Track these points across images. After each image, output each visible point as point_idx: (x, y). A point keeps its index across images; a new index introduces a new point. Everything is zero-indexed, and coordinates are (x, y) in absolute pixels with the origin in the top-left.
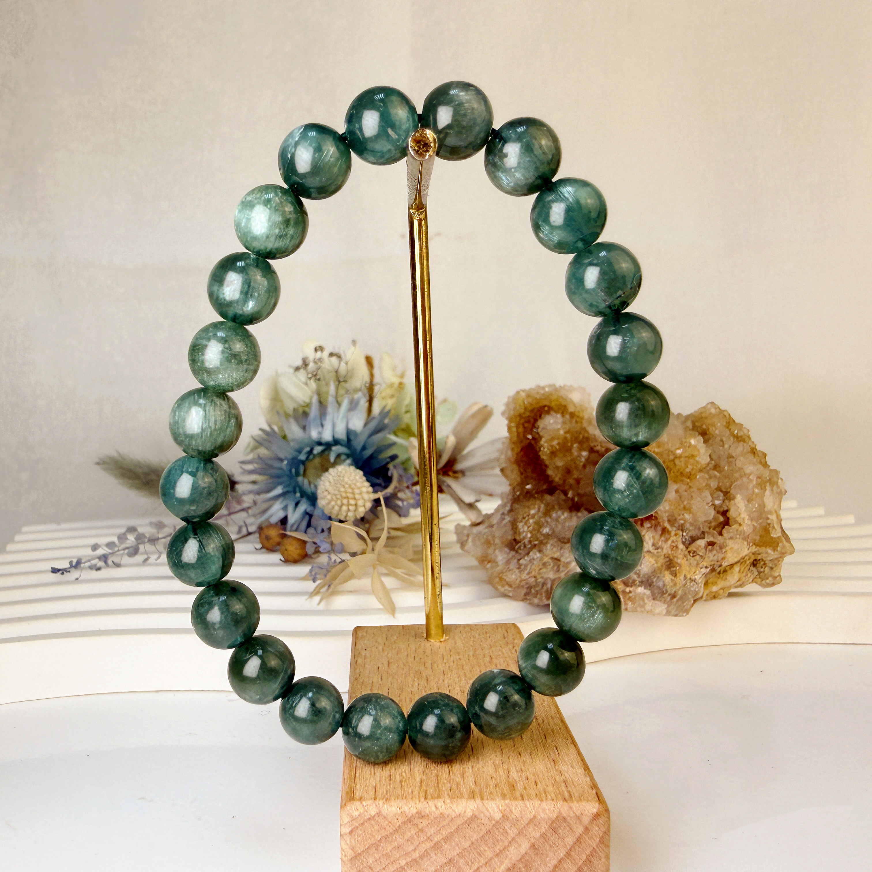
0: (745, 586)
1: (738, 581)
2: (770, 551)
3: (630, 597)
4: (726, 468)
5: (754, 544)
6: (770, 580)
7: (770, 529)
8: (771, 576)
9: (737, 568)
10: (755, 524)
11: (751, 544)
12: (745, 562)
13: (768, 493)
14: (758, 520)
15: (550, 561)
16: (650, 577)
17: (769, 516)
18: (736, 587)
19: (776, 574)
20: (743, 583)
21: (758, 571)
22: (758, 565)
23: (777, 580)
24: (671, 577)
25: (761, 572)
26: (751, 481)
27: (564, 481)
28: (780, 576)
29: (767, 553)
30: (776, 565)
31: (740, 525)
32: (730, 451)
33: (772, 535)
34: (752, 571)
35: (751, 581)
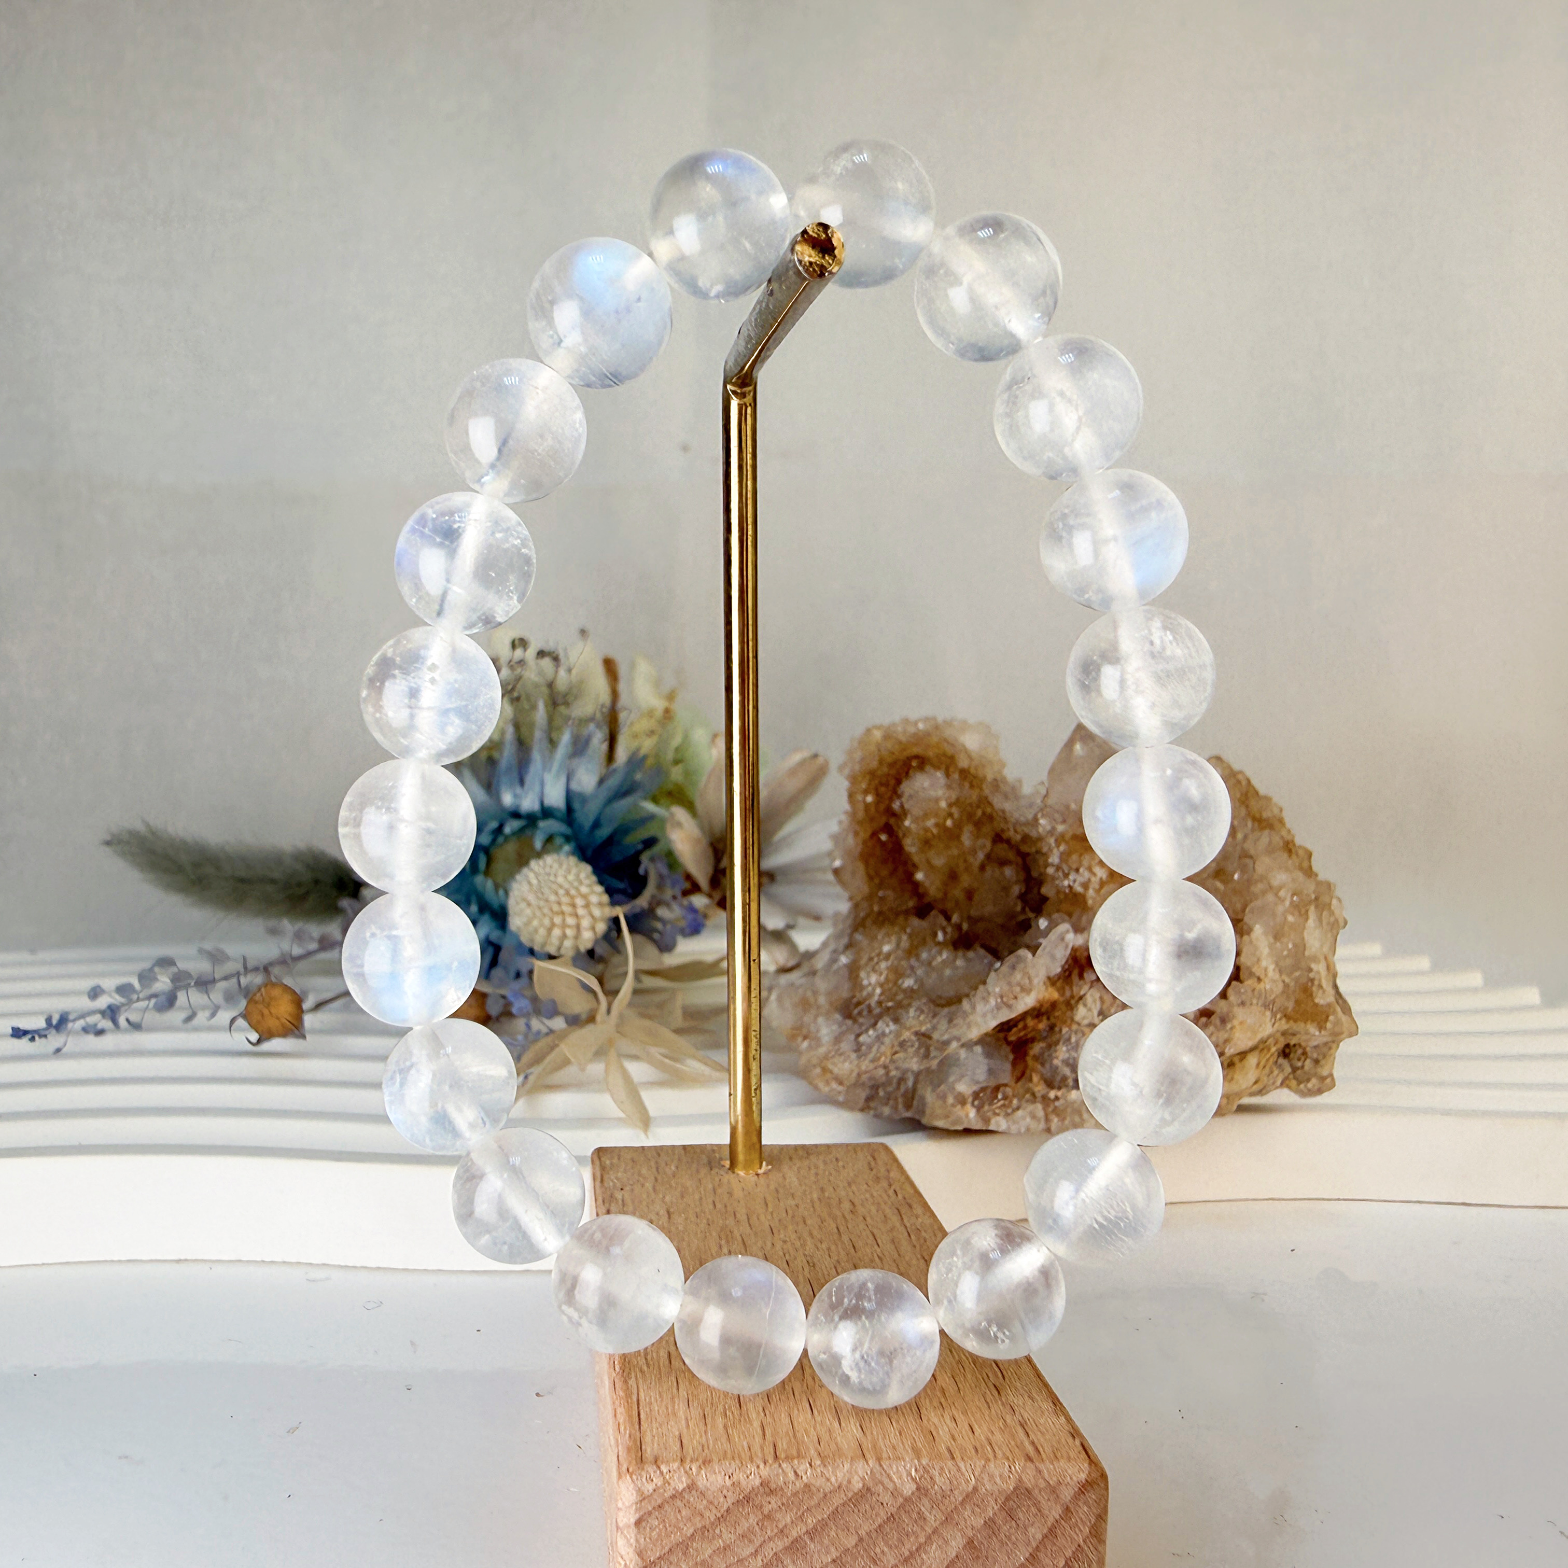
0: (1268, 1092)
1: (1256, 1083)
2: (1312, 1029)
3: (1056, 1107)
4: (1236, 876)
5: (1285, 1016)
6: (1313, 1083)
7: (1314, 989)
8: (1315, 1075)
9: (1252, 1060)
10: (1287, 980)
11: (1278, 1016)
12: (1269, 1050)
13: (1311, 923)
14: (1292, 973)
15: (913, 1038)
17: (1313, 966)
18: (1252, 1094)
19: (1325, 1073)
20: (1264, 1087)
21: (1291, 1066)
22: (1292, 1055)
23: (1326, 1084)
25: (1298, 1069)
26: (1282, 901)
27: (946, 894)
28: (1331, 1075)
29: (1307, 1033)
30: (1324, 1056)
31: (1259, 979)
32: (1246, 846)
33: (1317, 1001)
34: (1280, 1065)
35: (1279, 1082)
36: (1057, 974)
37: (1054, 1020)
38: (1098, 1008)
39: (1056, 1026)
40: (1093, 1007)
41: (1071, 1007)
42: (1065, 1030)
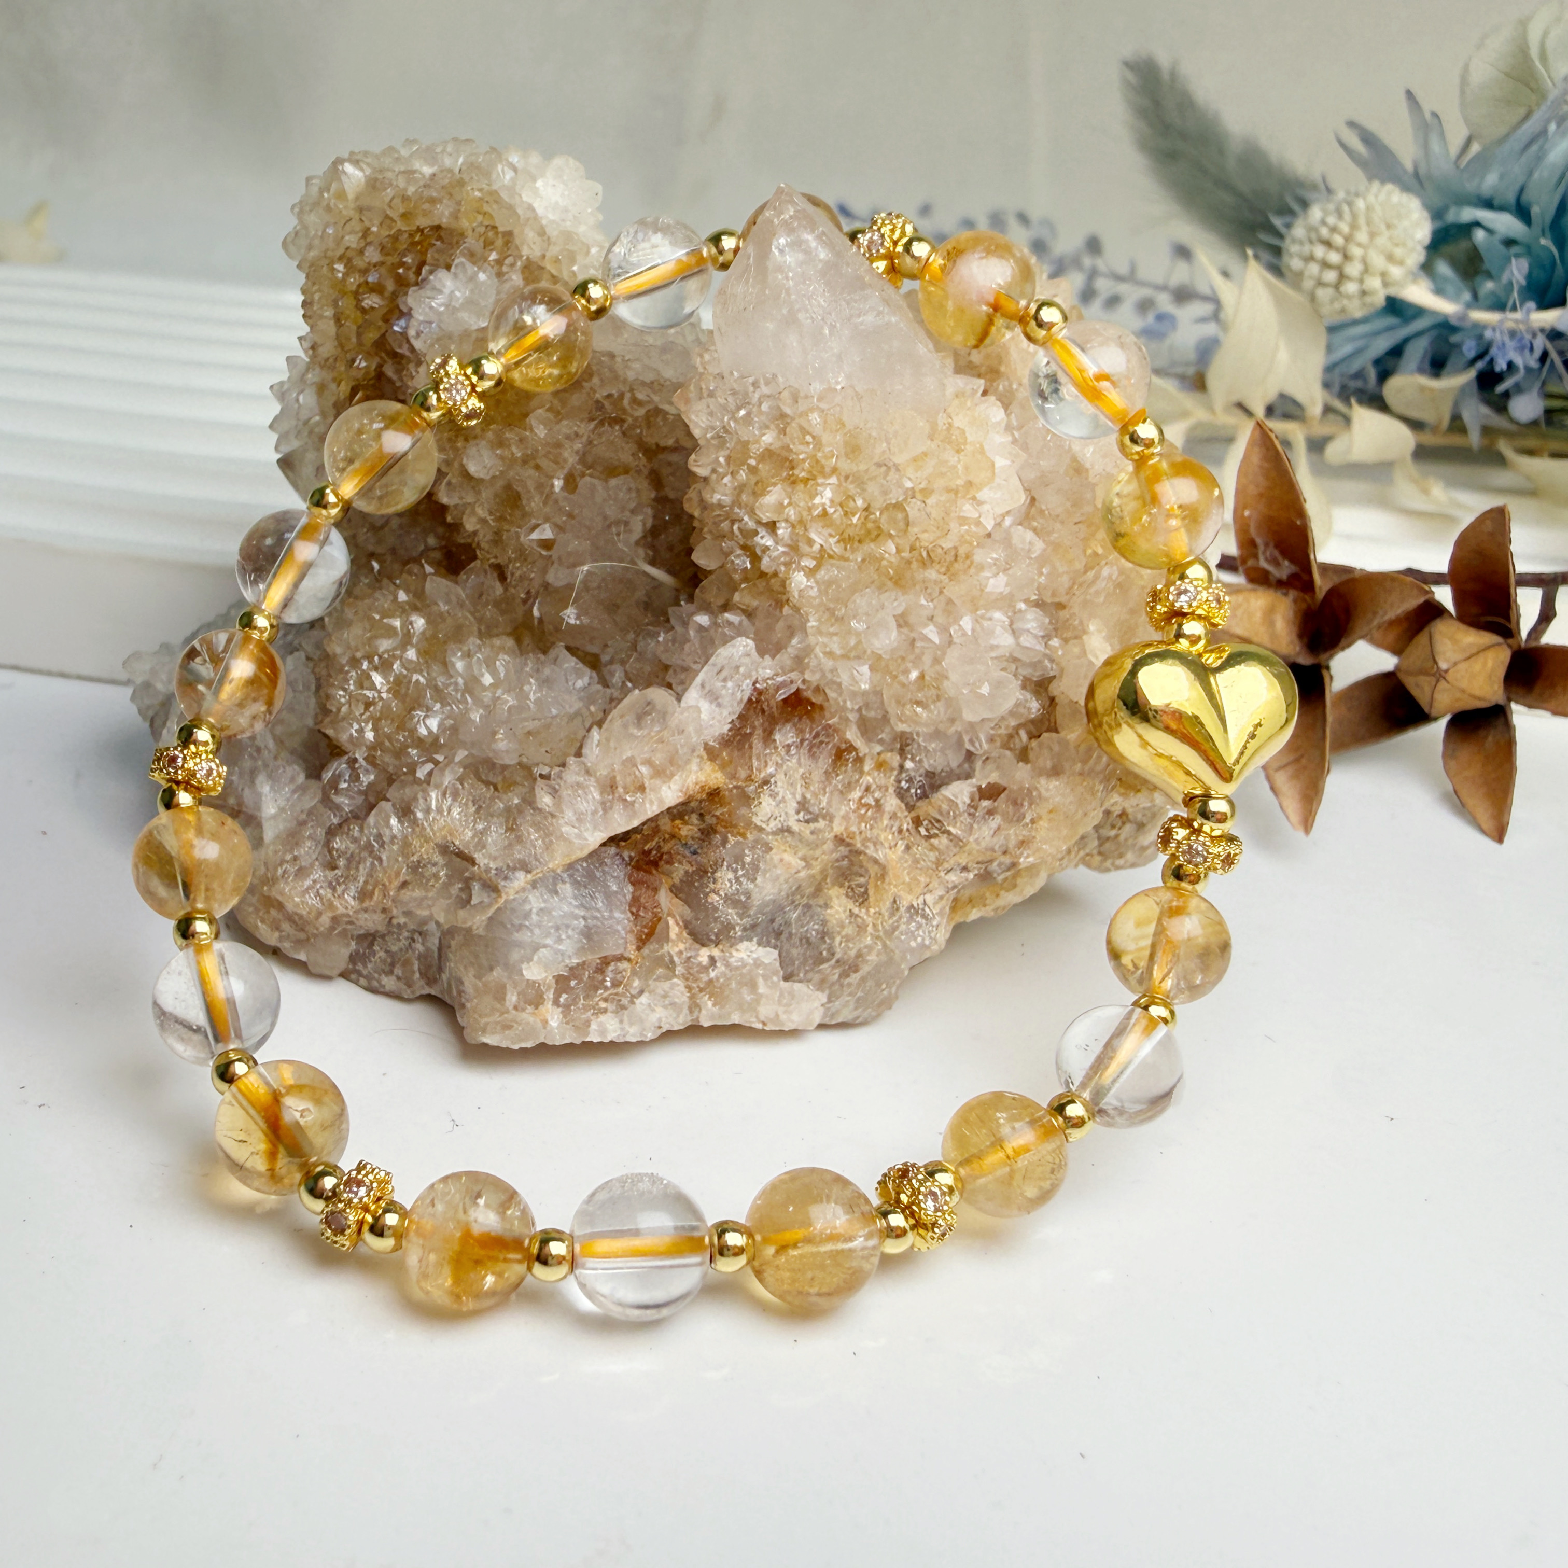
16: (781, 909)
24: (850, 905)
36: (722, 736)
37: (714, 821)
38: (799, 797)
39: (715, 832)
40: (789, 796)
41: (746, 800)
42: (732, 840)
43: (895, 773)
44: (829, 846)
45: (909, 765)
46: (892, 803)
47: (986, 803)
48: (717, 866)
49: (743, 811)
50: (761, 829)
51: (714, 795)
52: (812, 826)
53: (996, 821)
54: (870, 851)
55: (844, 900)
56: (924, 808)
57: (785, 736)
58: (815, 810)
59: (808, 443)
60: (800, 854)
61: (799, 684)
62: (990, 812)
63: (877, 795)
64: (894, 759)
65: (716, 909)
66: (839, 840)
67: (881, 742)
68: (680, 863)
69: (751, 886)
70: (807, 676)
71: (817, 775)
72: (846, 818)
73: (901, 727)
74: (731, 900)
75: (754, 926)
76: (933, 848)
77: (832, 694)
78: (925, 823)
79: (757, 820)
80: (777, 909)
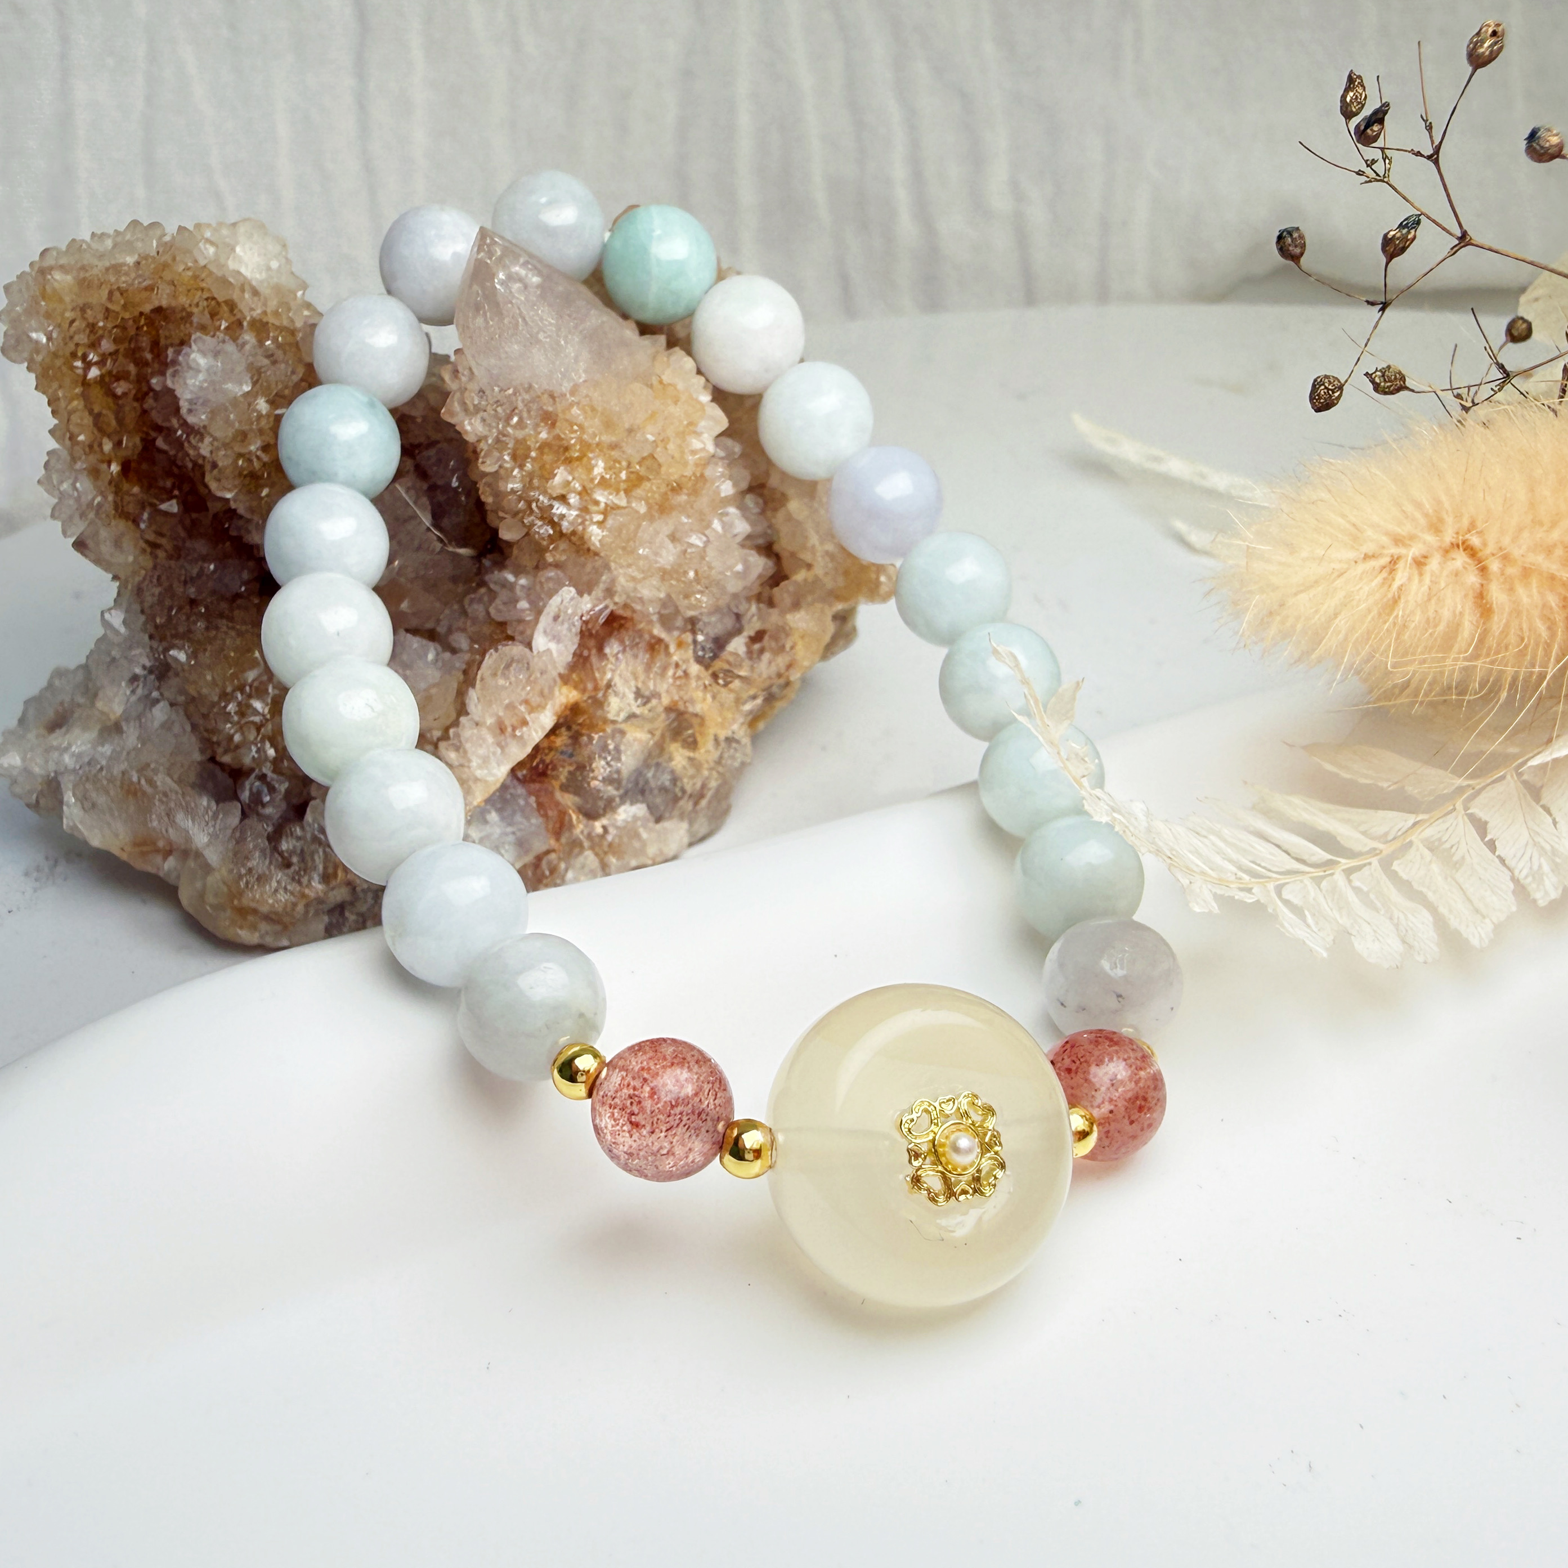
16: (642, 772)
24: (687, 752)
36: (568, 664)
37: (578, 728)
38: (634, 689)
39: (582, 735)
40: (627, 690)
41: (599, 704)
42: (596, 737)
43: (692, 647)
44: (663, 716)
45: (700, 638)
46: (695, 669)
47: (757, 646)
48: (591, 759)
49: (599, 713)
50: (614, 722)
51: (575, 709)
52: (649, 706)
53: (766, 656)
54: (691, 709)
55: (681, 750)
56: (718, 665)
57: (612, 648)
58: (647, 693)
59: (576, 431)
60: (646, 729)
61: (612, 607)
62: (762, 651)
63: (684, 667)
64: (688, 637)
65: (599, 791)
66: (669, 710)
67: (678, 628)
68: (563, 767)
69: (619, 765)
70: (617, 599)
71: (640, 669)
72: (667, 691)
73: (691, 613)
74: (608, 780)
75: (626, 793)
76: (731, 691)
77: (638, 607)
78: (721, 675)
79: (611, 716)
80: (639, 773)
